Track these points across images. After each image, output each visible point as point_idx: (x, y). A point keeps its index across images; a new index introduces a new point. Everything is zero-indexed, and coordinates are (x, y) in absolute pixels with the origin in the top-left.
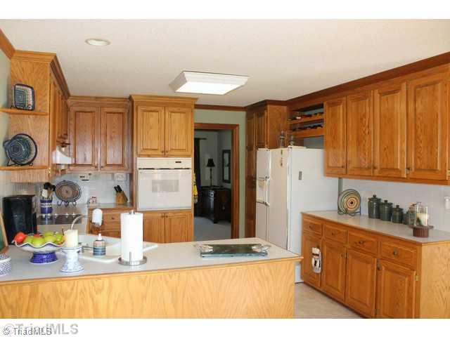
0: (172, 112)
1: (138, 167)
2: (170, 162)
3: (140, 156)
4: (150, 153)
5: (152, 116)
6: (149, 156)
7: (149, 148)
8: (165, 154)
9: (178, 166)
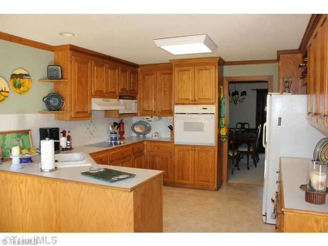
0: (200, 70)
1: (175, 112)
2: (198, 109)
3: (177, 104)
4: (183, 102)
5: (185, 74)
6: (183, 104)
7: (183, 98)
8: (195, 103)
9: (205, 111)
